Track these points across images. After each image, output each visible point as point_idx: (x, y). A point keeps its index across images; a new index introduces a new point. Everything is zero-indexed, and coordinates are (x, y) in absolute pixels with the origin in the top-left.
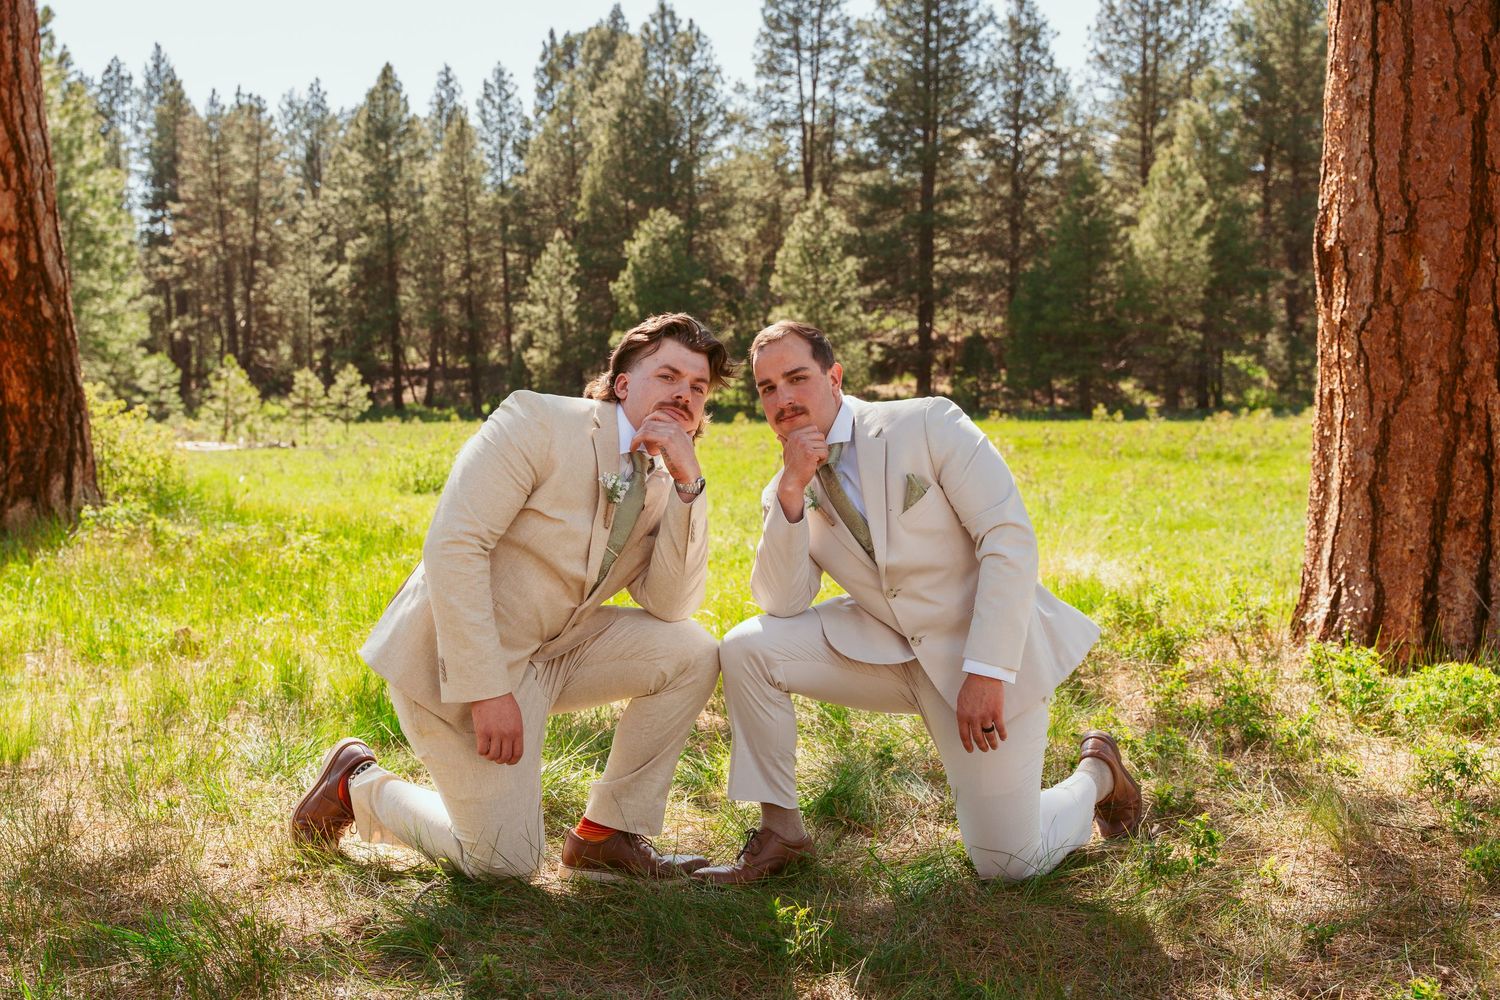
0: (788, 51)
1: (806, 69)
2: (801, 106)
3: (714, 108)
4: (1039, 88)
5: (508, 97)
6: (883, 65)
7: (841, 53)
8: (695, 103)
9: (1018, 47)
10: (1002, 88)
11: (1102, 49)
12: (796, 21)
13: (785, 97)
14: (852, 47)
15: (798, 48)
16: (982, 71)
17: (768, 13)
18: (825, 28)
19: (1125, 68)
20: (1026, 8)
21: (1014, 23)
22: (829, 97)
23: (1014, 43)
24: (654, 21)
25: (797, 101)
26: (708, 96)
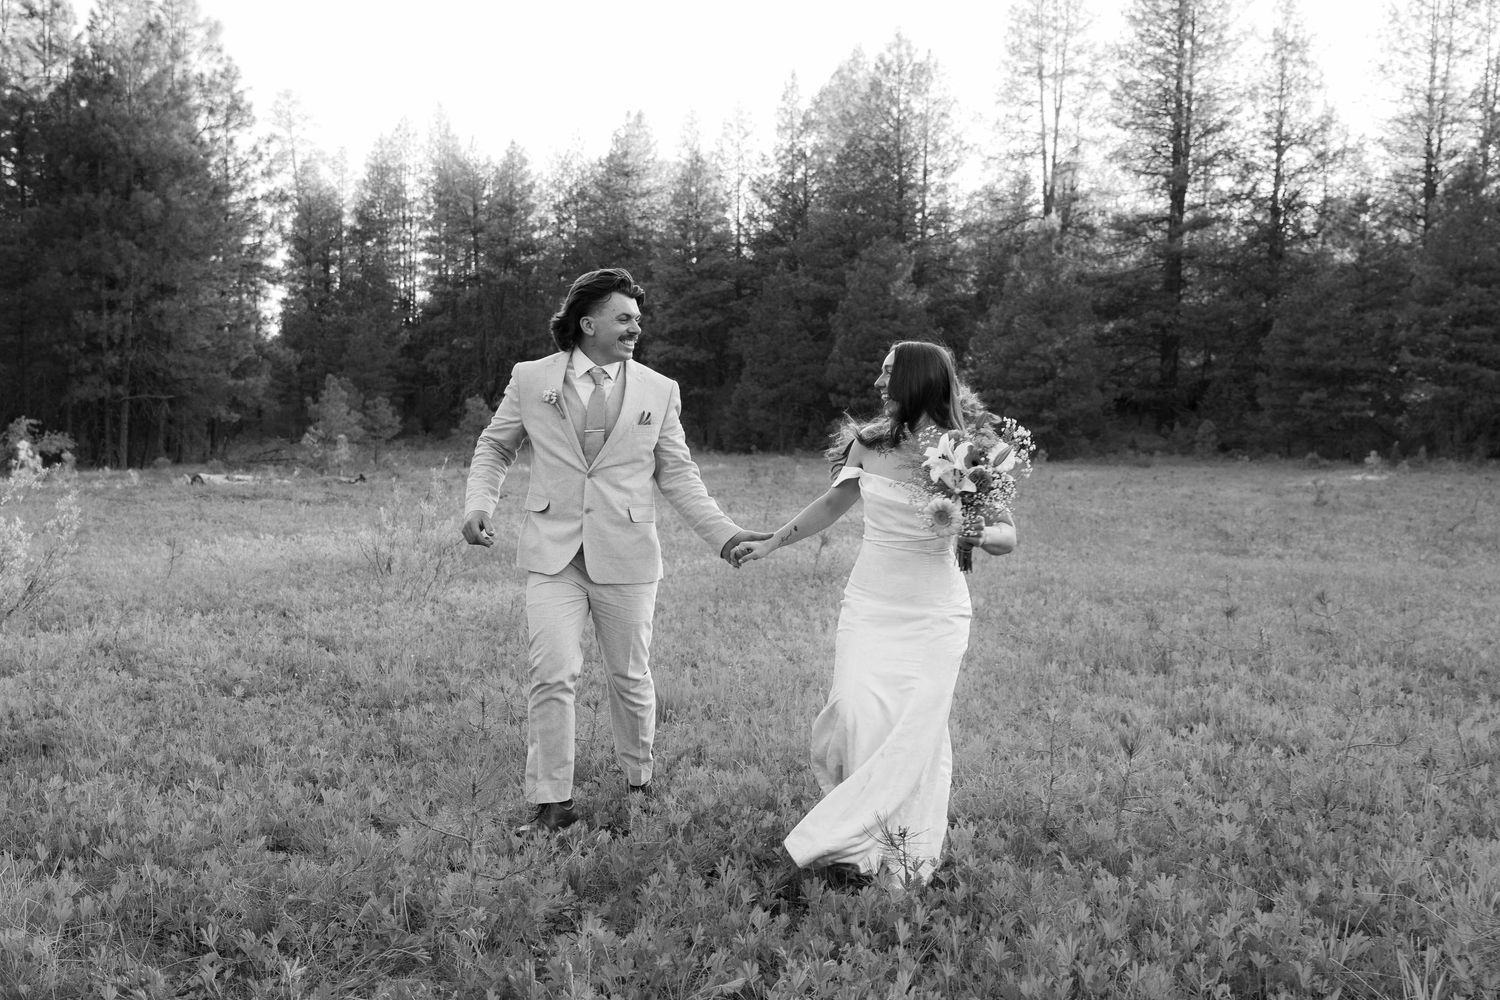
0: (1030, 78)
1: (1049, 96)
2: (1043, 136)
3: (949, 138)
4: (1305, 105)
5: (746, 135)
6: (1129, 86)
7: (1086, 80)
8: (930, 133)
9: (1283, 60)
10: (1264, 107)
11: (1383, 59)
12: (1040, 49)
13: (1025, 127)
14: (1099, 73)
15: (1040, 76)
16: (1241, 91)
17: (1009, 43)
18: (1070, 54)
19: (1408, 79)
20: (1294, 20)
21: (1278, 37)
22: (1073, 124)
23: (1279, 57)
24: (889, 50)
25: (1040, 130)
26: (944, 126)
